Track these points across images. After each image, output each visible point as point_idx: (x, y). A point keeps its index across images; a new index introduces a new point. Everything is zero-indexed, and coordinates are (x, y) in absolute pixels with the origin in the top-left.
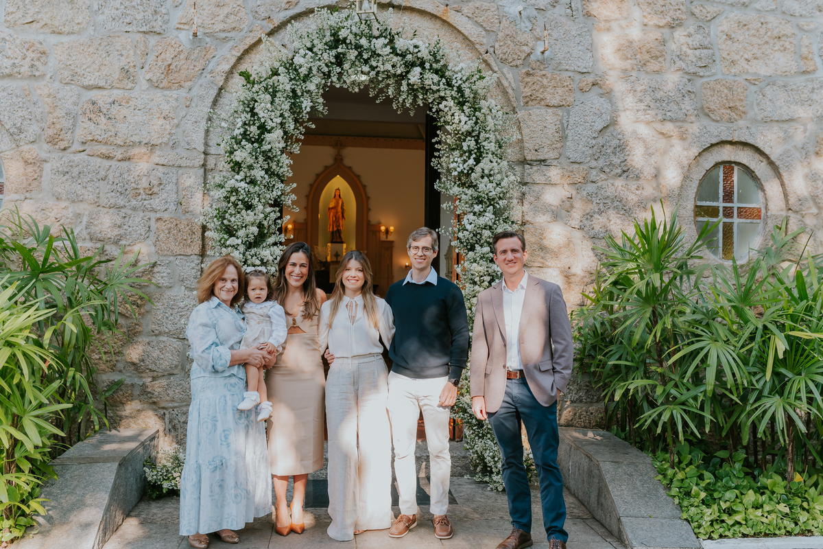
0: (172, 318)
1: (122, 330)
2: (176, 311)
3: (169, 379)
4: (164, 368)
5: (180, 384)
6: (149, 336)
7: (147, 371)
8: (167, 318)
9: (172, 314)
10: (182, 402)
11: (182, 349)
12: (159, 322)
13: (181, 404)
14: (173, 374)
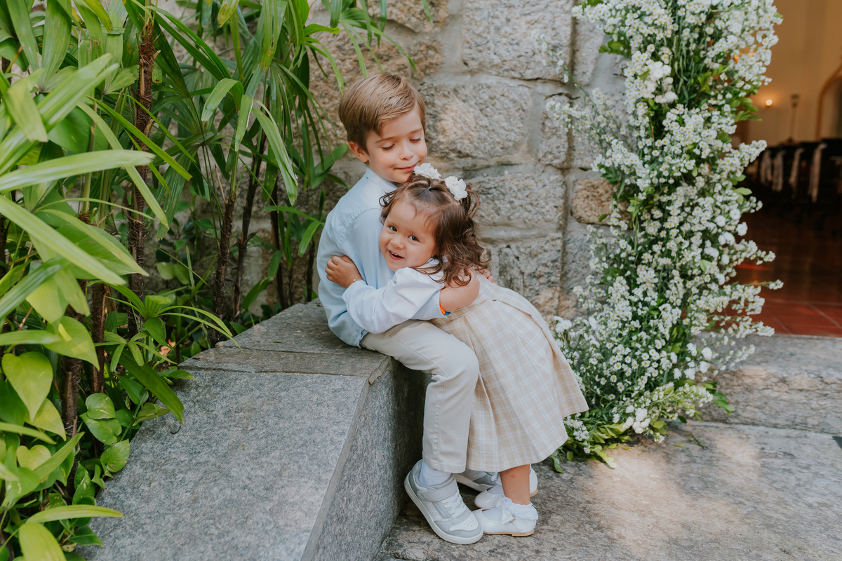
0: (507, 29)
1: (398, 62)
2: (517, 12)
3: (500, 174)
4: (488, 148)
5: (526, 187)
6: (456, 74)
7: (453, 155)
8: (498, 29)
9: (508, 20)
10: (528, 229)
11: (530, 103)
12: (479, 40)
13: (527, 233)
14: (509, 164)
